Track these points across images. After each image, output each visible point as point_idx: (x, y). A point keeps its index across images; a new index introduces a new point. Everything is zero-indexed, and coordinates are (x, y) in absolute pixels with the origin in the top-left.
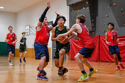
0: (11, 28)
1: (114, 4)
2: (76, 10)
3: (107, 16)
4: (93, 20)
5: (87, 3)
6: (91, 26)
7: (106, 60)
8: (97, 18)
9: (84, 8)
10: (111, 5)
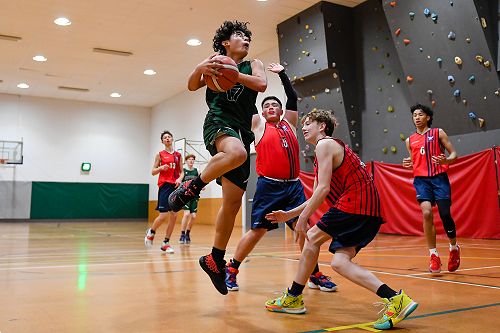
0: (167, 135)
1: (409, 78)
2: (306, 96)
3: (390, 109)
4: (353, 122)
5: (335, 76)
6: (348, 137)
7: (392, 229)
8: (364, 115)
9: (327, 91)
10: (399, 81)
